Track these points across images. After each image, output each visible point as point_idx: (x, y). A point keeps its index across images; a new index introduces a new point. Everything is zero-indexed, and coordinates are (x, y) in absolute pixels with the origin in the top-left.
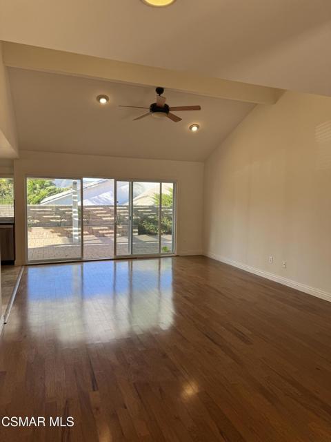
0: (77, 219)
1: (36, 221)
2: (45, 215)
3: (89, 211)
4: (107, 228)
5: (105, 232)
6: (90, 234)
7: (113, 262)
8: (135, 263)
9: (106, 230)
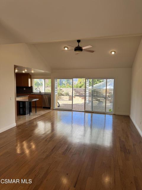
0: (88, 94)
1: (78, 94)
2: (81, 92)
3: (97, 91)
4: (103, 98)
5: (102, 100)
6: (96, 101)
7: (84, 113)
8: (94, 115)
9: (103, 99)
